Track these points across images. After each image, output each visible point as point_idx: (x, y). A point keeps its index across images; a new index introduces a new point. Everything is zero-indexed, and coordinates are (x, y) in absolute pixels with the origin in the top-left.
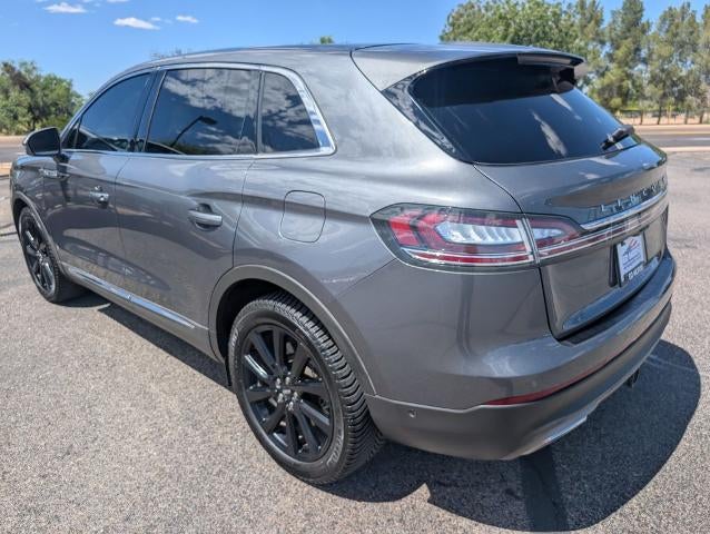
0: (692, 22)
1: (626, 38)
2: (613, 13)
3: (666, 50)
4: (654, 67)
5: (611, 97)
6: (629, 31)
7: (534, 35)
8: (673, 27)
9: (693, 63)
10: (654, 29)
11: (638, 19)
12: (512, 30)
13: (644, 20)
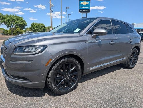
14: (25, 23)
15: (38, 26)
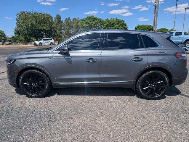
0: (71, 22)
1: (59, 24)
2: (55, 18)
3: (67, 27)
4: (66, 31)
5: (58, 38)
6: (59, 23)
7: (44, 22)
8: (68, 22)
9: (73, 30)
10: (64, 23)
11: (60, 20)
12: (38, 20)
13: (61, 20)
14: (126, 27)
15: (143, 28)
